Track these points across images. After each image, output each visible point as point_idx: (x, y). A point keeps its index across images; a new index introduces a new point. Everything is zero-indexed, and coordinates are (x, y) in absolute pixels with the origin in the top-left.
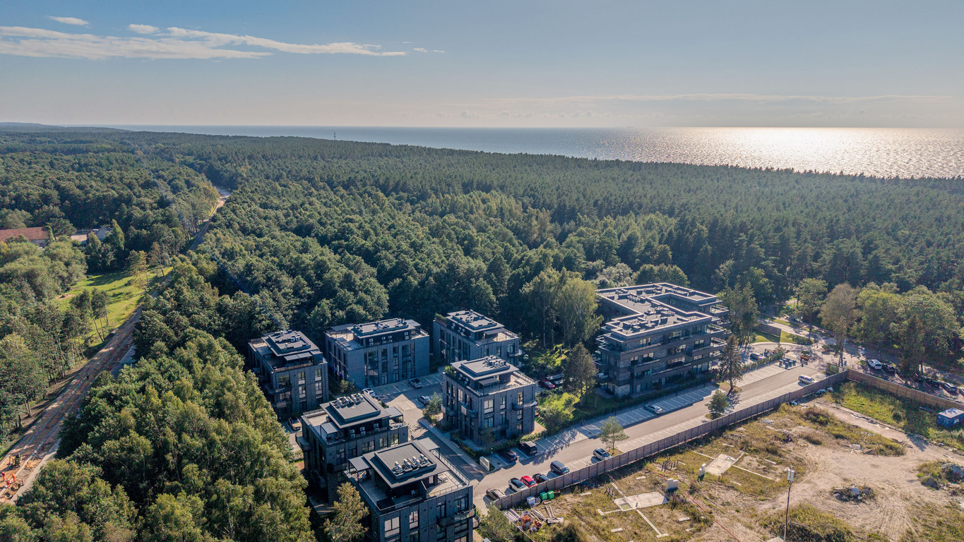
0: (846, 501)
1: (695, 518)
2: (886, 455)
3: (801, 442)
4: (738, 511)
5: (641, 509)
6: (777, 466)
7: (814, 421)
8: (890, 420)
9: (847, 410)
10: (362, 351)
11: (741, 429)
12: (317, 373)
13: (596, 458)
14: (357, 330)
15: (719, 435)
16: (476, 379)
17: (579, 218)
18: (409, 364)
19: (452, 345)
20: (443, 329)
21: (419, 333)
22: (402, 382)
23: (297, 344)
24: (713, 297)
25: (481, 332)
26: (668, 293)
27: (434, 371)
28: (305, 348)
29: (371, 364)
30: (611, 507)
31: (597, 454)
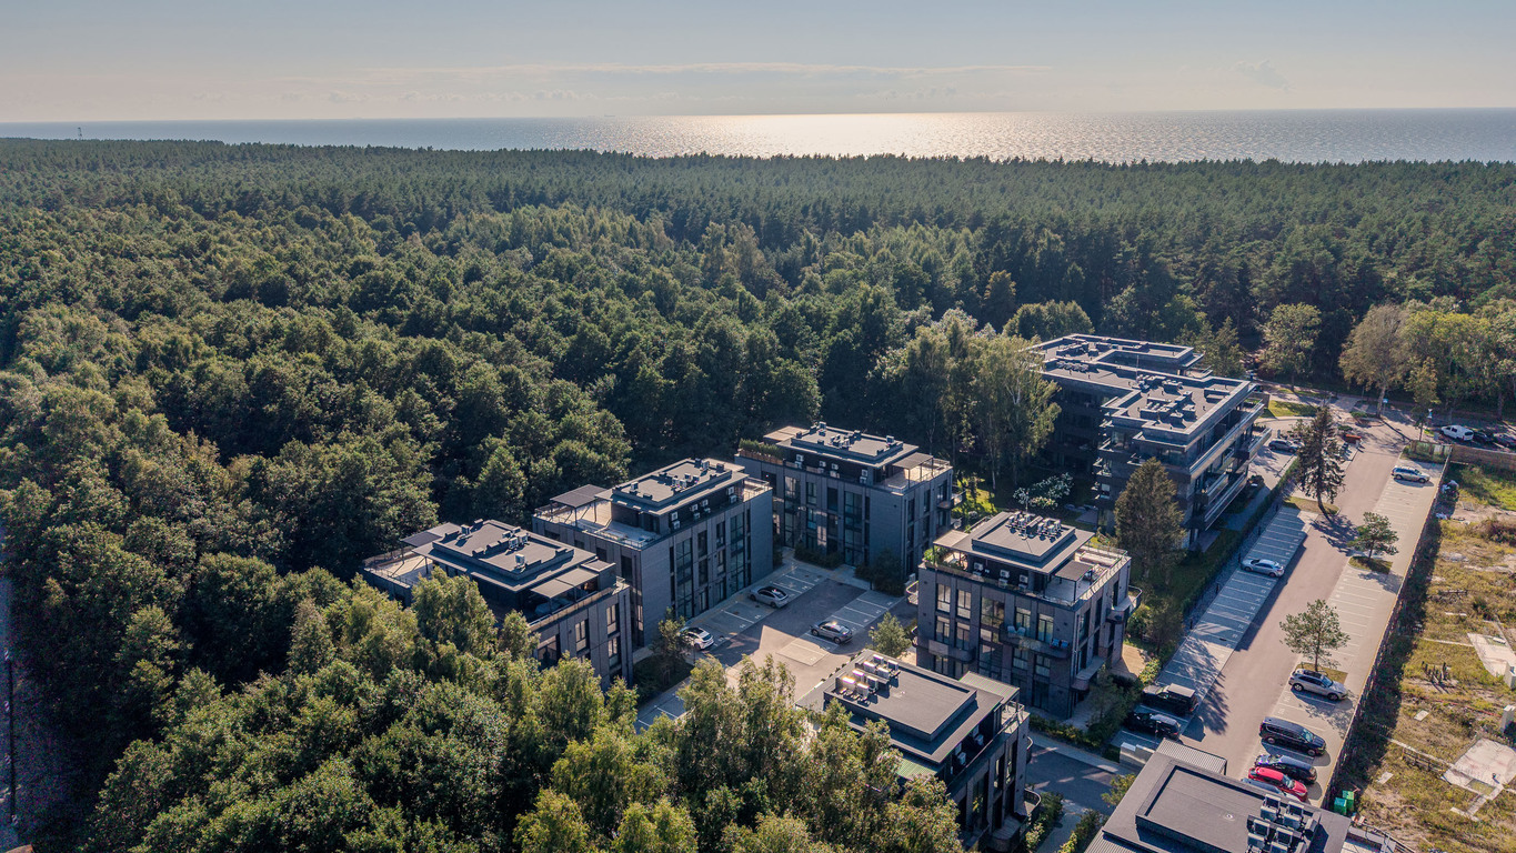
10: (665, 544)
11: (1436, 579)
12: (610, 614)
13: (1304, 691)
14: (632, 497)
15: (1425, 598)
16: (1047, 569)
17: (808, 238)
18: (741, 556)
19: (803, 501)
20: (773, 470)
21: (751, 488)
22: (737, 599)
23: (537, 553)
24: (1188, 349)
25: (888, 466)
26: (1113, 351)
27: (777, 563)
28: (564, 557)
29: (680, 572)
30: (1462, 798)
31: (1307, 685)
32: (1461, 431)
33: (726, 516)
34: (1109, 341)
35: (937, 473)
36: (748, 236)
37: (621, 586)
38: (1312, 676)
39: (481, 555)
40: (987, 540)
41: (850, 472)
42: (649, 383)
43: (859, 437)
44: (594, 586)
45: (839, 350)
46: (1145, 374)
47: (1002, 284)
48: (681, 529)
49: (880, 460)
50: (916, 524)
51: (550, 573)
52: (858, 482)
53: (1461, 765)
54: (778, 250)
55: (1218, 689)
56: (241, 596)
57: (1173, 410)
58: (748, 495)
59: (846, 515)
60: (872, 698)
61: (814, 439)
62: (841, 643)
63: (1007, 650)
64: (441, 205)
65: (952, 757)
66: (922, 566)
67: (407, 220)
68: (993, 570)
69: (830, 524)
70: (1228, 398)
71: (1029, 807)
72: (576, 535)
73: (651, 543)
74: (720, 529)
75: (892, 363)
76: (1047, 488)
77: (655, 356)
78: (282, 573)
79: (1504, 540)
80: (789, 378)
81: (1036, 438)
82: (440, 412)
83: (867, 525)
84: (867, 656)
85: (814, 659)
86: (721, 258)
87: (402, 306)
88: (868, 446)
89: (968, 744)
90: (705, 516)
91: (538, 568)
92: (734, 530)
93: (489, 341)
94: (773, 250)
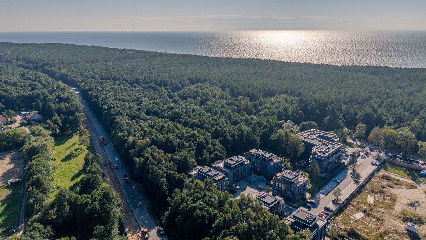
0: (413, 206)
1: (378, 219)
2: (413, 189)
3: (387, 187)
4: (388, 215)
5: (360, 219)
6: (386, 197)
7: (386, 179)
8: (406, 176)
9: (392, 174)
10: (233, 171)
11: (368, 185)
12: (225, 182)
13: (334, 202)
14: (227, 163)
15: (363, 188)
16: (292, 181)
17: (261, 99)
18: (244, 173)
19: (256, 163)
20: (250, 158)
21: (247, 162)
22: (243, 180)
23: (214, 173)
24: (335, 135)
25: (271, 159)
26: (319, 134)
27: (251, 174)
28: (218, 174)
29: (235, 176)
30: (351, 219)
31: (334, 201)
32: (390, 154)
33: (242, 167)
34: (319, 132)
35: (279, 160)
36: (247, 99)
37: (226, 178)
38: (335, 200)
39: (206, 172)
40: (284, 175)
41: (264, 159)
42: (229, 139)
43: (266, 153)
44: (222, 179)
45: (264, 133)
46: (323, 141)
47: (301, 114)
48: (235, 169)
49: (269, 158)
50: (275, 170)
51: (216, 176)
52: (265, 162)
53: (354, 215)
54: (254, 101)
55: (319, 202)
56: (174, 177)
57: (325, 151)
58: (246, 163)
59: (263, 167)
60: (263, 198)
61: (258, 153)
62: (260, 189)
63: (286, 193)
64: (180, 84)
65: (272, 207)
66: (274, 179)
67: (173, 87)
68: (285, 180)
69: (260, 168)
70: (336, 148)
71: (284, 215)
72: (218, 169)
73: (230, 171)
74: (241, 169)
75: (274, 137)
76: (302, 162)
77: (229, 134)
78: (179, 174)
79: (385, 179)
80: (254, 139)
81: (300, 153)
82: (195, 145)
83: (266, 169)
84: (263, 192)
85: (256, 192)
86: (241, 103)
87: (182, 119)
88: (267, 155)
89: (275, 205)
90: (239, 167)
91: (214, 175)
92: (243, 169)
93: (201, 130)
94: (253, 101)
